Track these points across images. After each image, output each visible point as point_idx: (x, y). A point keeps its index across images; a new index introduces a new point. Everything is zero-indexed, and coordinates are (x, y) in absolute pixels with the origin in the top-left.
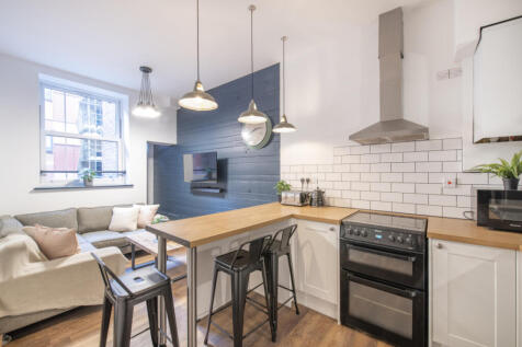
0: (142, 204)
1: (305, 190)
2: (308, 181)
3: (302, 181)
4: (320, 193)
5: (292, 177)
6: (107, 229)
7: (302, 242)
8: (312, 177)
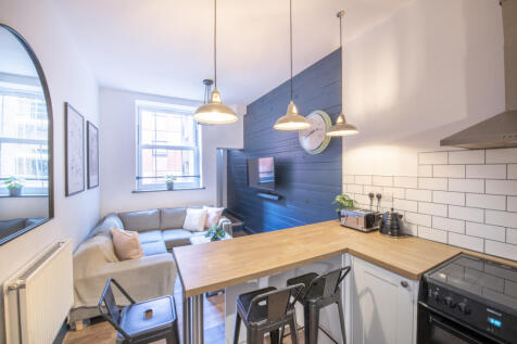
0: (212, 206)
1: (374, 209)
2: (379, 197)
3: (371, 196)
4: (396, 218)
5: (359, 189)
6: (182, 228)
7: (360, 287)
8: (385, 193)
